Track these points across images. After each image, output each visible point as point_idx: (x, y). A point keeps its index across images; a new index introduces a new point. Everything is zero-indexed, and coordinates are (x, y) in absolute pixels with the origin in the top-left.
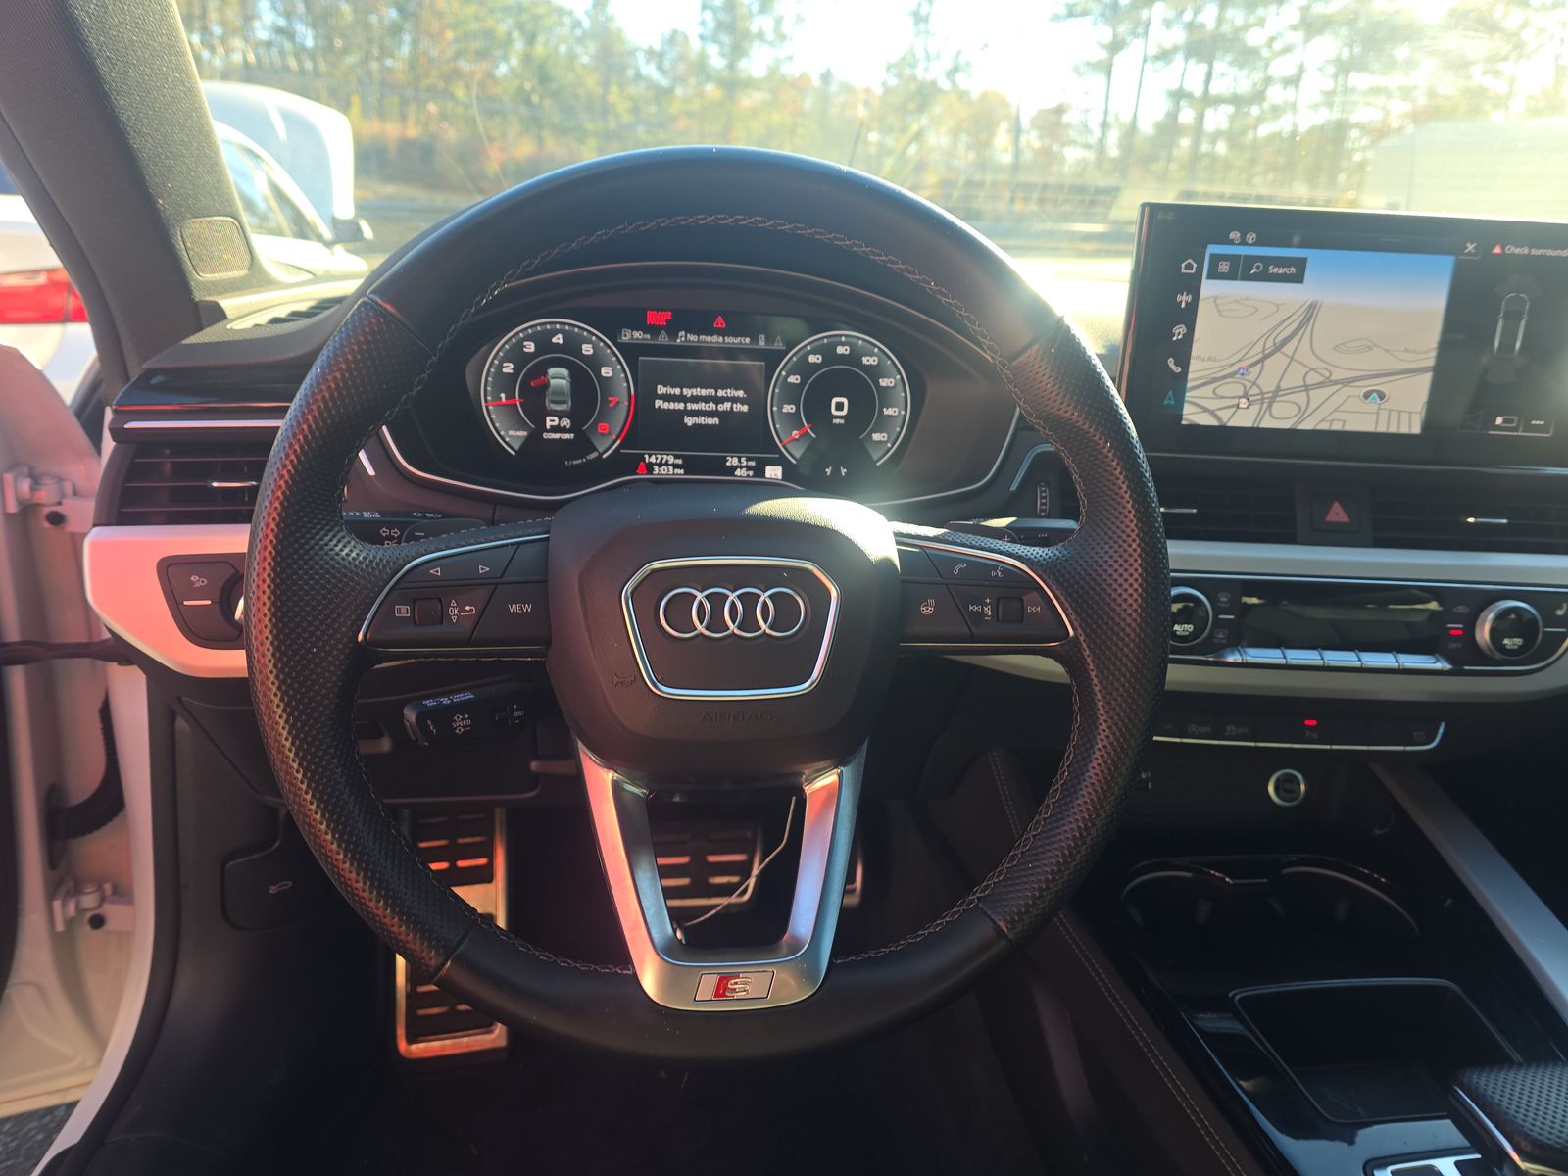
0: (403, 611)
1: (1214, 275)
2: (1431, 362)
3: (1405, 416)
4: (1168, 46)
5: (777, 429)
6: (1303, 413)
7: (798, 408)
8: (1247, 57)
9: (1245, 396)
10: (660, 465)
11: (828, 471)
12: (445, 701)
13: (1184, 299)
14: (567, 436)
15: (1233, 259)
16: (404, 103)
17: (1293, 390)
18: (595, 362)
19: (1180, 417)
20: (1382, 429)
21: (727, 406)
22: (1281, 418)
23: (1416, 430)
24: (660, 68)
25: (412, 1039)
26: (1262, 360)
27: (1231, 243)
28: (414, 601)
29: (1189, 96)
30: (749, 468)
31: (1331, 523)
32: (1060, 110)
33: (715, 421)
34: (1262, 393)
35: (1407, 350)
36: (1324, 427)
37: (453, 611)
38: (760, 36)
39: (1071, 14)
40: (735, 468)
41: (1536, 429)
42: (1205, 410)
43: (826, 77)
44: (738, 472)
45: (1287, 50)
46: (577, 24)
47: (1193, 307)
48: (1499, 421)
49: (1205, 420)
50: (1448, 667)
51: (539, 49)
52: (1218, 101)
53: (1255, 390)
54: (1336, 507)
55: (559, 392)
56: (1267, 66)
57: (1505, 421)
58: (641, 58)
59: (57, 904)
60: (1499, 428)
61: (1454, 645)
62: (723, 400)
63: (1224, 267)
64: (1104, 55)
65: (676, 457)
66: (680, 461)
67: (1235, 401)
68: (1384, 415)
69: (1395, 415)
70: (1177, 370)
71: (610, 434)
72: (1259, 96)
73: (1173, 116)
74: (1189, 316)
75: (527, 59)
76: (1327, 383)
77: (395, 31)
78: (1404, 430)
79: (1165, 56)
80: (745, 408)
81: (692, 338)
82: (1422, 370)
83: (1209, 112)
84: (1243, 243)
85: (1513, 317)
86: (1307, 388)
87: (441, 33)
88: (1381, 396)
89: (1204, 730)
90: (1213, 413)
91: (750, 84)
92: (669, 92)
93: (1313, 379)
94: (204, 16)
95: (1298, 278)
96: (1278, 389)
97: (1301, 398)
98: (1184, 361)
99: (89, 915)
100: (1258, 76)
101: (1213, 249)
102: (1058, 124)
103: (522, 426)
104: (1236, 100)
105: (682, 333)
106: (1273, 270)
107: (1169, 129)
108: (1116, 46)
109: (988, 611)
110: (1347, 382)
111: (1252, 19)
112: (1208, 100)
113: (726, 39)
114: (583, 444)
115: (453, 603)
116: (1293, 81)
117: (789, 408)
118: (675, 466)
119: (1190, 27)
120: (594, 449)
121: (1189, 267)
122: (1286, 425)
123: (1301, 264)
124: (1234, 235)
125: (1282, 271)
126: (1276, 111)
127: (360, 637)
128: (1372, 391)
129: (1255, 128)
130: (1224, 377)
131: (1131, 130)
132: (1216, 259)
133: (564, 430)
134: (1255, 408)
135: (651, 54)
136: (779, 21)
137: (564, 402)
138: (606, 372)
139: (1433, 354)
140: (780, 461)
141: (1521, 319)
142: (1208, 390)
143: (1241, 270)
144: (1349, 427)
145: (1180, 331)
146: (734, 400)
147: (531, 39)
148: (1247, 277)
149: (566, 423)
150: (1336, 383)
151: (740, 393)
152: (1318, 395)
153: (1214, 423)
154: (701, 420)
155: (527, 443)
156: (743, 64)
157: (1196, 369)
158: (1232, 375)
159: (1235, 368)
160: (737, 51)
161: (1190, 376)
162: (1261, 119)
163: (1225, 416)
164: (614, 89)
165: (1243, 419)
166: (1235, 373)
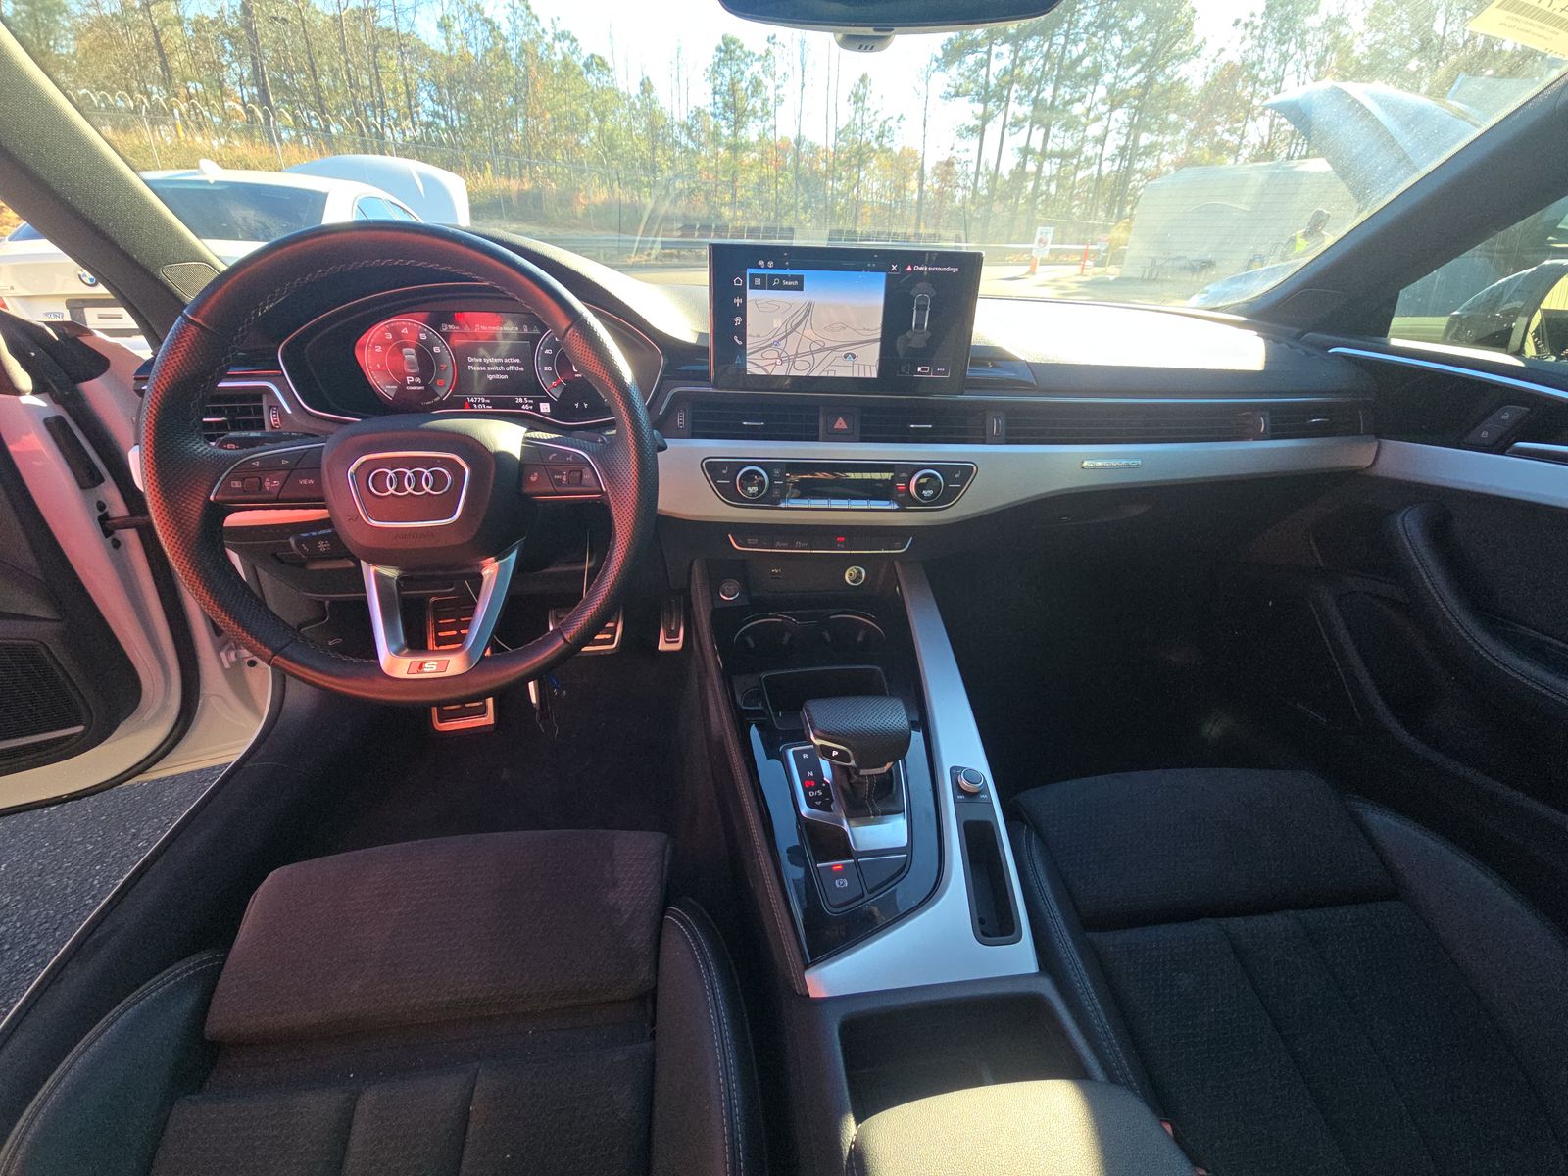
0: (237, 484)
1: (753, 287)
2: (879, 336)
3: (868, 368)
4: (1021, 116)
5: (543, 381)
6: (812, 367)
7: (553, 368)
8: (1071, 125)
9: (779, 357)
10: (477, 403)
11: (577, 405)
12: (314, 534)
13: (738, 301)
14: (420, 388)
15: (762, 277)
16: (522, 167)
17: (805, 354)
18: (429, 344)
19: (745, 370)
20: (856, 375)
21: (511, 368)
22: (800, 370)
23: (875, 376)
24: (689, 135)
25: (441, 721)
26: (786, 337)
27: (760, 267)
28: (244, 479)
29: (1033, 152)
30: (530, 404)
31: (837, 429)
32: (949, 163)
33: (506, 377)
34: (788, 356)
35: (865, 329)
36: (824, 374)
37: (267, 484)
38: (754, 112)
39: (957, 95)
40: (522, 404)
41: (940, 373)
42: (759, 366)
43: (798, 142)
44: (523, 407)
45: (1098, 118)
46: (633, 106)
47: (744, 305)
48: (919, 369)
49: (759, 372)
50: (896, 506)
51: (608, 125)
52: (1052, 155)
53: (784, 354)
54: (841, 420)
55: (410, 362)
56: (1084, 131)
57: (923, 369)
58: (677, 130)
59: (223, 654)
60: (920, 373)
61: (900, 495)
62: (507, 365)
63: (758, 282)
64: (978, 123)
65: (486, 398)
66: (488, 401)
67: (774, 361)
68: (856, 367)
69: (862, 367)
70: (740, 343)
71: (445, 386)
72: (1078, 152)
73: (1022, 165)
74: (742, 311)
75: (600, 131)
76: (822, 349)
77: (512, 113)
78: (868, 376)
79: (1017, 123)
80: (522, 369)
81: (483, 328)
82: (875, 341)
83: (1046, 165)
84: (766, 267)
85: (922, 308)
86: (812, 353)
87: (543, 114)
88: (854, 356)
89: (784, 544)
90: (762, 367)
91: (747, 147)
92: (695, 153)
93: (815, 347)
94: (382, 104)
95: (800, 288)
96: (797, 353)
97: (810, 358)
98: (743, 338)
99: (247, 660)
100: (1078, 136)
101: (749, 271)
102: (947, 173)
103: (394, 383)
104: (1063, 155)
105: (478, 326)
106: (785, 283)
107: (1019, 174)
108: (986, 118)
109: (564, 478)
110: (834, 349)
111: (1077, 95)
112: (1045, 155)
113: (731, 116)
114: (430, 392)
115: (267, 480)
116: (1101, 141)
117: (547, 368)
118: (486, 404)
119: (1035, 102)
120: (438, 395)
121: (738, 282)
122: (804, 374)
123: (800, 279)
124: (761, 263)
125: (790, 284)
126: (1089, 161)
127: (211, 498)
128: (848, 354)
129: (1075, 175)
130: (767, 347)
131: (995, 176)
132: (753, 277)
133: (418, 385)
134: (786, 364)
135: (682, 126)
136: (765, 102)
137: (415, 368)
138: (436, 349)
139: (880, 331)
140: (548, 400)
141: (926, 309)
142: (758, 355)
143: (768, 284)
144: (838, 375)
145: (738, 320)
146: (515, 364)
147: (602, 120)
148: (771, 288)
149: (419, 380)
150: (828, 349)
151: (518, 360)
152: (819, 356)
153: (765, 373)
154: (497, 377)
155: (398, 393)
156: (742, 132)
157: (751, 342)
158: (770, 345)
159: (770, 342)
160: (738, 124)
161: (748, 346)
162: (1077, 167)
163: (770, 369)
164: (659, 152)
165: (780, 371)
166: (772, 344)
